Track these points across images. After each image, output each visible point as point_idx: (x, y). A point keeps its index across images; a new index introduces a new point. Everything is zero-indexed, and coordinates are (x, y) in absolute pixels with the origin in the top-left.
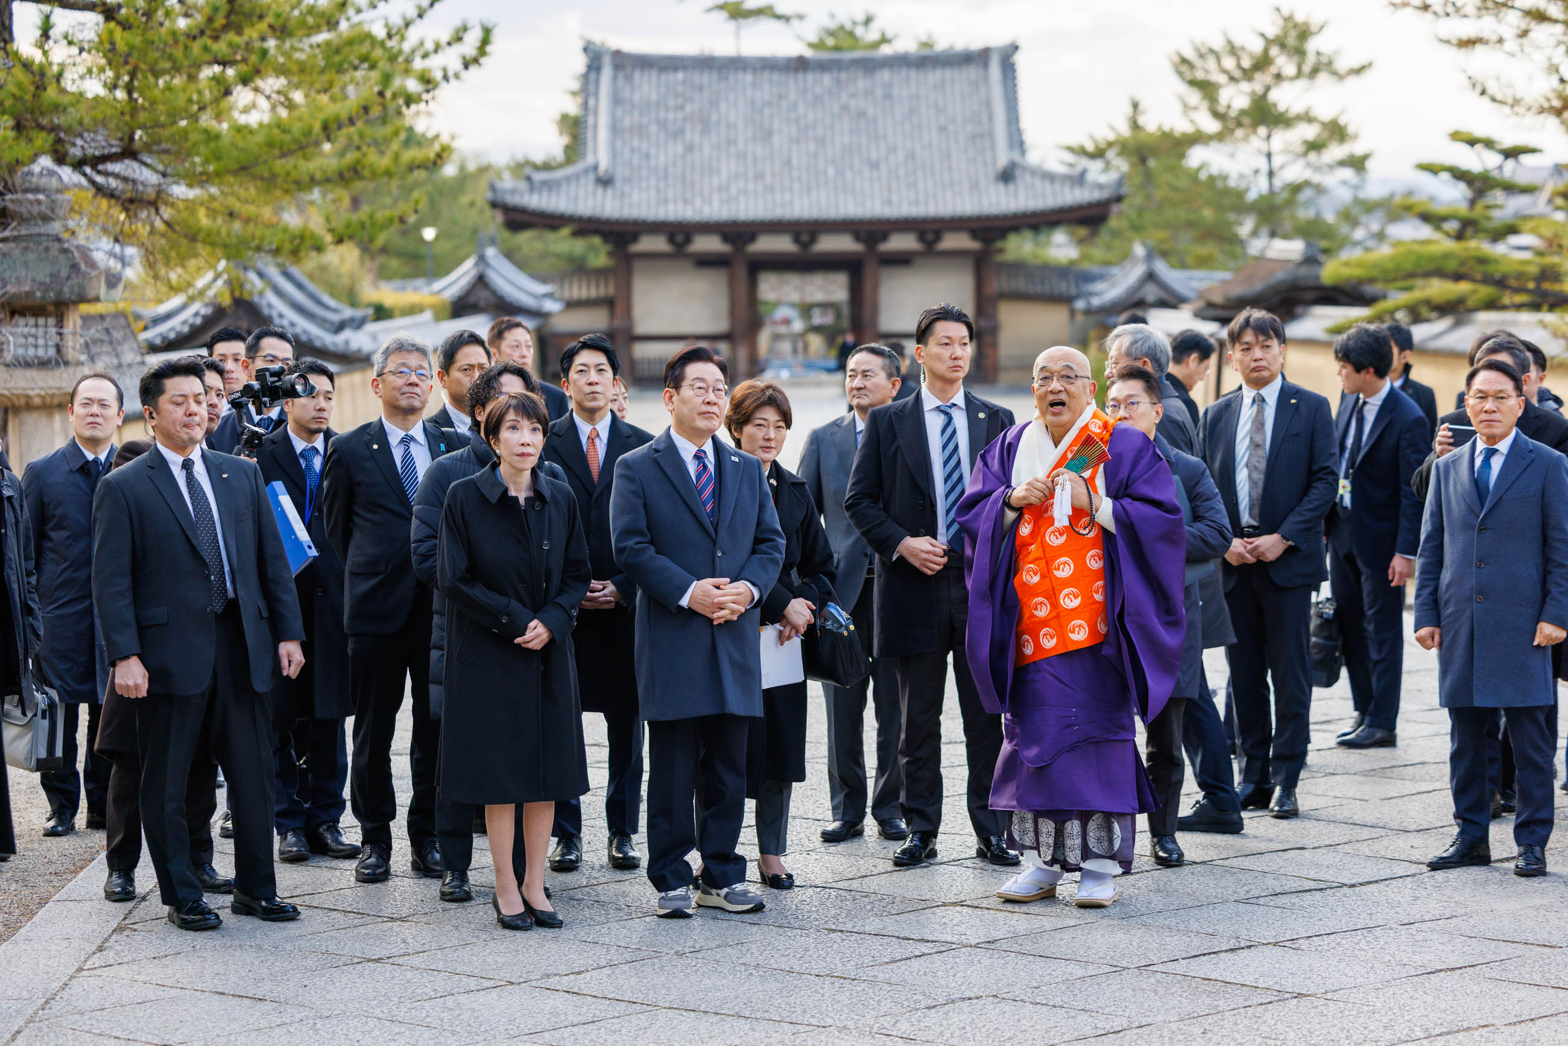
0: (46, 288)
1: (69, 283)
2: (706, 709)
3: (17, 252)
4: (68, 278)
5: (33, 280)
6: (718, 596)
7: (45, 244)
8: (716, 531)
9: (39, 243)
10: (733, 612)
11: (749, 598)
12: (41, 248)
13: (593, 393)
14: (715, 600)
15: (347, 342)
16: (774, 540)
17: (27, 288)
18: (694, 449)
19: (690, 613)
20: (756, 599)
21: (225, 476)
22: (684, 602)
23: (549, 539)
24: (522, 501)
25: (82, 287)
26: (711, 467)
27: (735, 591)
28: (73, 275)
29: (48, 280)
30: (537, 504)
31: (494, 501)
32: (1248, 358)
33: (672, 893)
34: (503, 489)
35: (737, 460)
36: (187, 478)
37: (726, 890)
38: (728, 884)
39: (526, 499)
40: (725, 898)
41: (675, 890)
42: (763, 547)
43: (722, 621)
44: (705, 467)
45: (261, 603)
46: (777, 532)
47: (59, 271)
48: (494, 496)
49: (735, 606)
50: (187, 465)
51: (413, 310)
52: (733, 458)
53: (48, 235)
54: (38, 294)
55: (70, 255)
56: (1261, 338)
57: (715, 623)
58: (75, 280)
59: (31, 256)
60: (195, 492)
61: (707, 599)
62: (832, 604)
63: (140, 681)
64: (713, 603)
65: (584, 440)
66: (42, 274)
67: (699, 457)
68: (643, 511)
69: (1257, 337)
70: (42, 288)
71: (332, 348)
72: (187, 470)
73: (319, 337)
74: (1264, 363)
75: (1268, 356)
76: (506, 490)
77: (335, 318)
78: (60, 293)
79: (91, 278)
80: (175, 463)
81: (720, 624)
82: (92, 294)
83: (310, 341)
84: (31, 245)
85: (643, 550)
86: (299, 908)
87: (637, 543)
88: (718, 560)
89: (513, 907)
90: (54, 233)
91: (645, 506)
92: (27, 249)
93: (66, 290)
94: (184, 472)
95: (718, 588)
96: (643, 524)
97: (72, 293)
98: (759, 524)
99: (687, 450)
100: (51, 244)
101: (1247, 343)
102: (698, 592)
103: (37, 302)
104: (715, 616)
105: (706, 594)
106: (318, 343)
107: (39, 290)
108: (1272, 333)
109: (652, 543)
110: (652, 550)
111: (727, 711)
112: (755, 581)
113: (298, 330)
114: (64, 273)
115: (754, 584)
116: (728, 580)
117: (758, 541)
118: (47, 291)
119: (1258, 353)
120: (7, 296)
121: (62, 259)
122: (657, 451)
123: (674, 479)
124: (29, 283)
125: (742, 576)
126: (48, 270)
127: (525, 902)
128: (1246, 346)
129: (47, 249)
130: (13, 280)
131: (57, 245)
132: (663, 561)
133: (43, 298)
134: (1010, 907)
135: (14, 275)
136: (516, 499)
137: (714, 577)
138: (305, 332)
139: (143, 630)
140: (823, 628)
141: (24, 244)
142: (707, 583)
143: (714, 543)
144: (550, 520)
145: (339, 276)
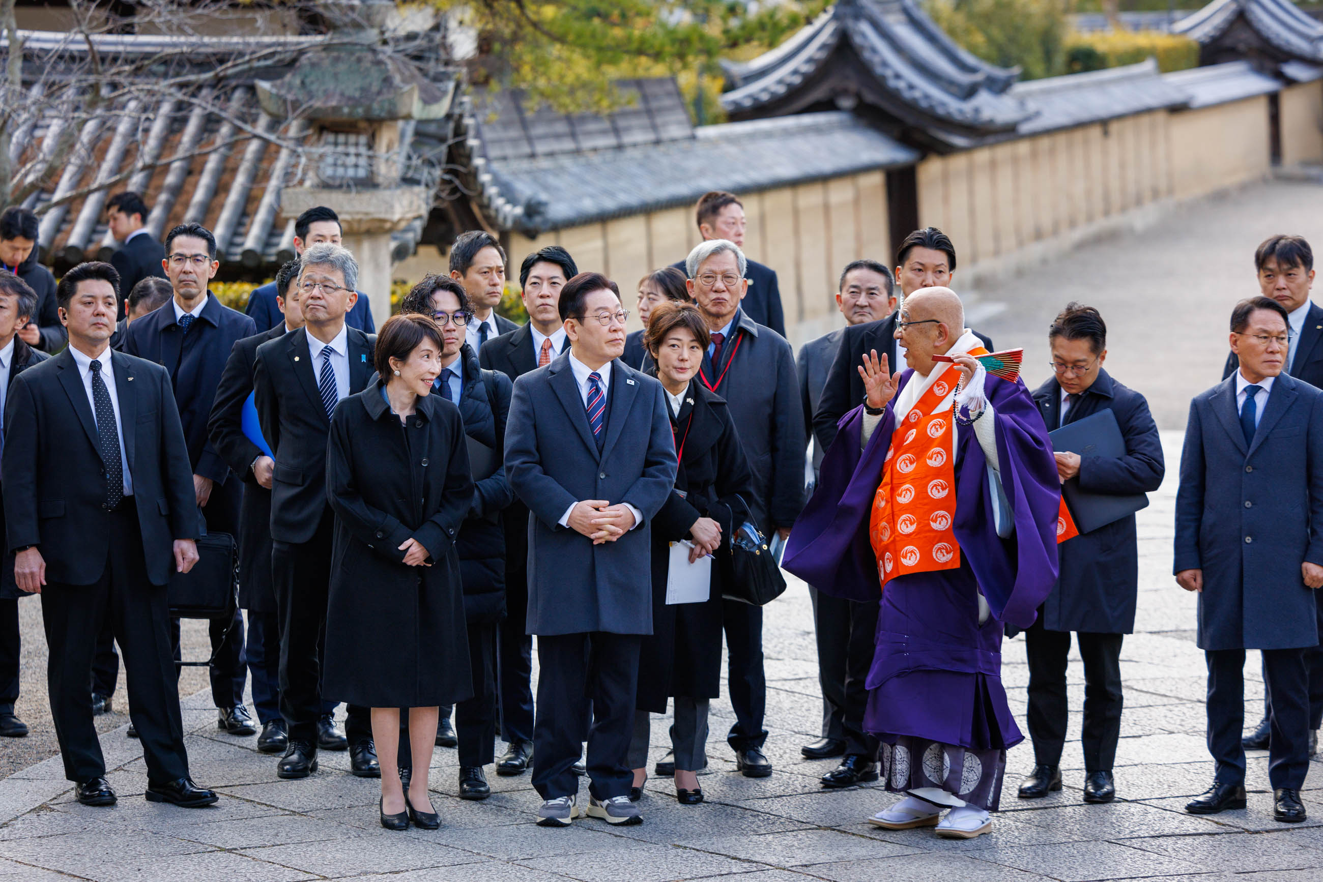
0: (354, 102)
1: (380, 98)
2: (583, 626)
3: (327, 62)
4: (379, 93)
5: (342, 94)
6: (597, 518)
7: (358, 54)
8: (601, 453)
9: (352, 53)
10: (612, 534)
11: (630, 520)
12: (353, 58)
13: (543, 305)
14: (593, 521)
15: (977, 111)
16: (661, 463)
17: (334, 103)
18: (588, 372)
19: (571, 533)
20: (637, 523)
21: (130, 379)
22: (564, 521)
23: (428, 457)
24: (403, 419)
25: (392, 103)
26: (605, 390)
27: (613, 513)
28: (385, 90)
29: (357, 94)
30: (418, 422)
31: (375, 418)
32: (1271, 286)
33: (552, 802)
34: (385, 407)
35: (633, 383)
36: (94, 379)
37: (607, 802)
38: (609, 797)
39: (407, 418)
40: (607, 808)
41: (555, 798)
42: (652, 470)
43: (602, 541)
44: (598, 390)
45: (161, 502)
46: (670, 456)
47: (370, 84)
48: (376, 413)
49: (613, 528)
50: (95, 367)
51: (1136, 56)
52: (628, 381)
53: (362, 45)
54: (346, 110)
55: (383, 67)
56: (1285, 267)
57: (595, 543)
58: (386, 96)
59: (342, 67)
60: (99, 393)
61: (585, 520)
62: (748, 524)
63: (36, 569)
64: (591, 524)
65: (538, 350)
66: (352, 88)
67: (594, 379)
68: (532, 432)
69: (1279, 265)
70: (350, 103)
71: (958, 117)
72: (94, 371)
73: (943, 104)
74: (1287, 293)
75: (1292, 285)
76: (389, 408)
77: (965, 79)
78: (369, 109)
79: (402, 94)
80: (83, 364)
81: (600, 544)
82: (403, 111)
83: (932, 107)
84: (343, 55)
85: (529, 470)
86: (218, 795)
87: (524, 463)
88: (600, 481)
89: (395, 806)
90: (366, 42)
91: (535, 427)
92: (337, 60)
93: (375, 106)
94: (92, 373)
95: (597, 509)
96: (531, 445)
97: (382, 109)
98: (650, 446)
99: (582, 372)
100: (364, 54)
101: (1270, 270)
102: (577, 513)
103: (345, 118)
104: (592, 536)
105: (585, 516)
106: (941, 111)
107: (347, 105)
108: (1299, 260)
109: (540, 463)
110: (537, 471)
111: (601, 629)
112: (637, 505)
113: (917, 94)
114: (375, 88)
115: (635, 507)
116: (607, 502)
117: (648, 463)
118: (355, 106)
119: (1282, 281)
120: (310, 111)
121: (375, 73)
122: (552, 373)
123: (563, 401)
124: (337, 97)
125: (624, 499)
126: (358, 85)
127: (408, 803)
128: (1269, 273)
129: (359, 60)
130: (320, 93)
131: (370, 56)
132: (549, 482)
133: (350, 114)
134: (880, 835)
135: (323, 88)
136: (397, 417)
137: (595, 499)
138: (927, 97)
139: (43, 522)
140: (738, 548)
141: (335, 54)
142: (587, 505)
143: (598, 464)
144: (431, 436)
145: (1027, 16)
